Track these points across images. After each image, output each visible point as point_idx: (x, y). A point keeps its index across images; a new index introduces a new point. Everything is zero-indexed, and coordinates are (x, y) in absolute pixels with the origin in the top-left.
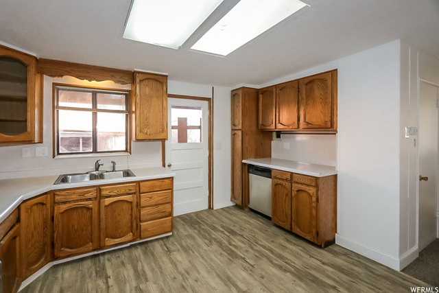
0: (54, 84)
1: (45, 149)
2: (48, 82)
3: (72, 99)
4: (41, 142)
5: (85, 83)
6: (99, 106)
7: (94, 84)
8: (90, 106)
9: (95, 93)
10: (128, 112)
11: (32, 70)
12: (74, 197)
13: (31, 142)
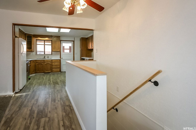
0: (36, 39)
1: (34, 53)
2: (35, 39)
3: (40, 42)
4: (34, 51)
5: (42, 39)
6: (46, 44)
7: (44, 39)
8: (43, 43)
9: (44, 41)
10: (52, 45)
11: (32, 37)
12: (39, 62)
13: (32, 51)
